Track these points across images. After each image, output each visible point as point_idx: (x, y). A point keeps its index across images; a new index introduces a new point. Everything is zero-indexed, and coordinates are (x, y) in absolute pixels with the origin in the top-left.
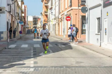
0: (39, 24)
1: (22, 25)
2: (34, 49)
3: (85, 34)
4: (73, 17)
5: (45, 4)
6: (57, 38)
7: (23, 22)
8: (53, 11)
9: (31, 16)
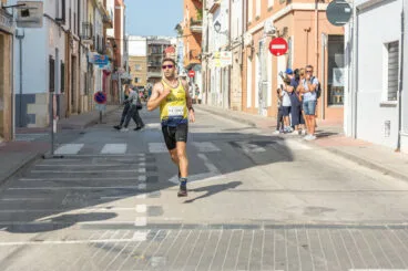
1: (104, 71)
2: (152, 158)
3: (341, 102)
4: (294, 39)
6: (235, 119)
7: (110, 59)
9: (139, 38)
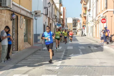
0: (78, 26)
5: (84, 6)
8: (91, 13)
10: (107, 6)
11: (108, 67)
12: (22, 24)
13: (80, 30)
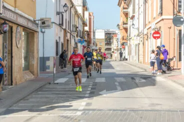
0: (114, 44)
1: (83, 46)
2: (95, 84)
5: (124, 10)
8: (136, 21)
9: (101, 30)
10: (162, 10)
11: (163, 111)
12: (19, 41)
13: (117, 50)
